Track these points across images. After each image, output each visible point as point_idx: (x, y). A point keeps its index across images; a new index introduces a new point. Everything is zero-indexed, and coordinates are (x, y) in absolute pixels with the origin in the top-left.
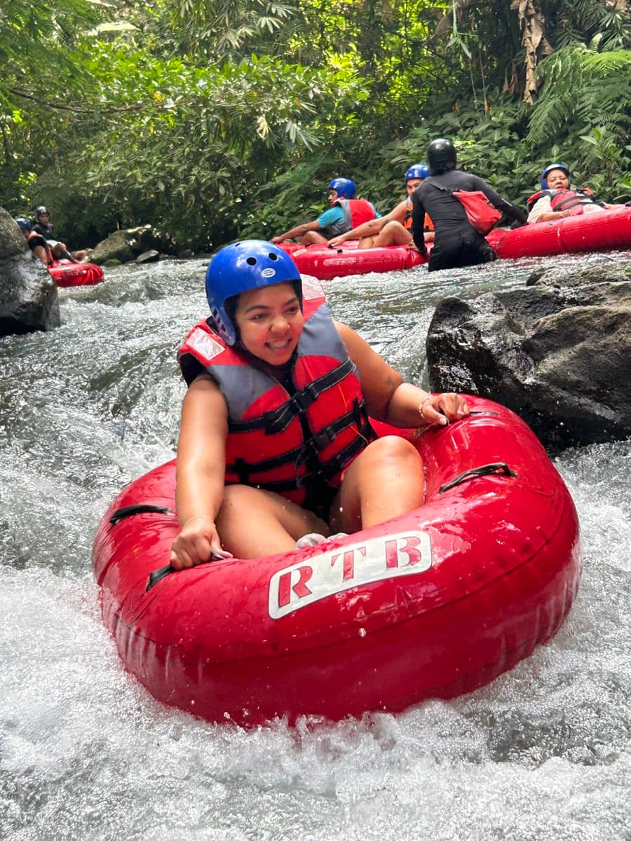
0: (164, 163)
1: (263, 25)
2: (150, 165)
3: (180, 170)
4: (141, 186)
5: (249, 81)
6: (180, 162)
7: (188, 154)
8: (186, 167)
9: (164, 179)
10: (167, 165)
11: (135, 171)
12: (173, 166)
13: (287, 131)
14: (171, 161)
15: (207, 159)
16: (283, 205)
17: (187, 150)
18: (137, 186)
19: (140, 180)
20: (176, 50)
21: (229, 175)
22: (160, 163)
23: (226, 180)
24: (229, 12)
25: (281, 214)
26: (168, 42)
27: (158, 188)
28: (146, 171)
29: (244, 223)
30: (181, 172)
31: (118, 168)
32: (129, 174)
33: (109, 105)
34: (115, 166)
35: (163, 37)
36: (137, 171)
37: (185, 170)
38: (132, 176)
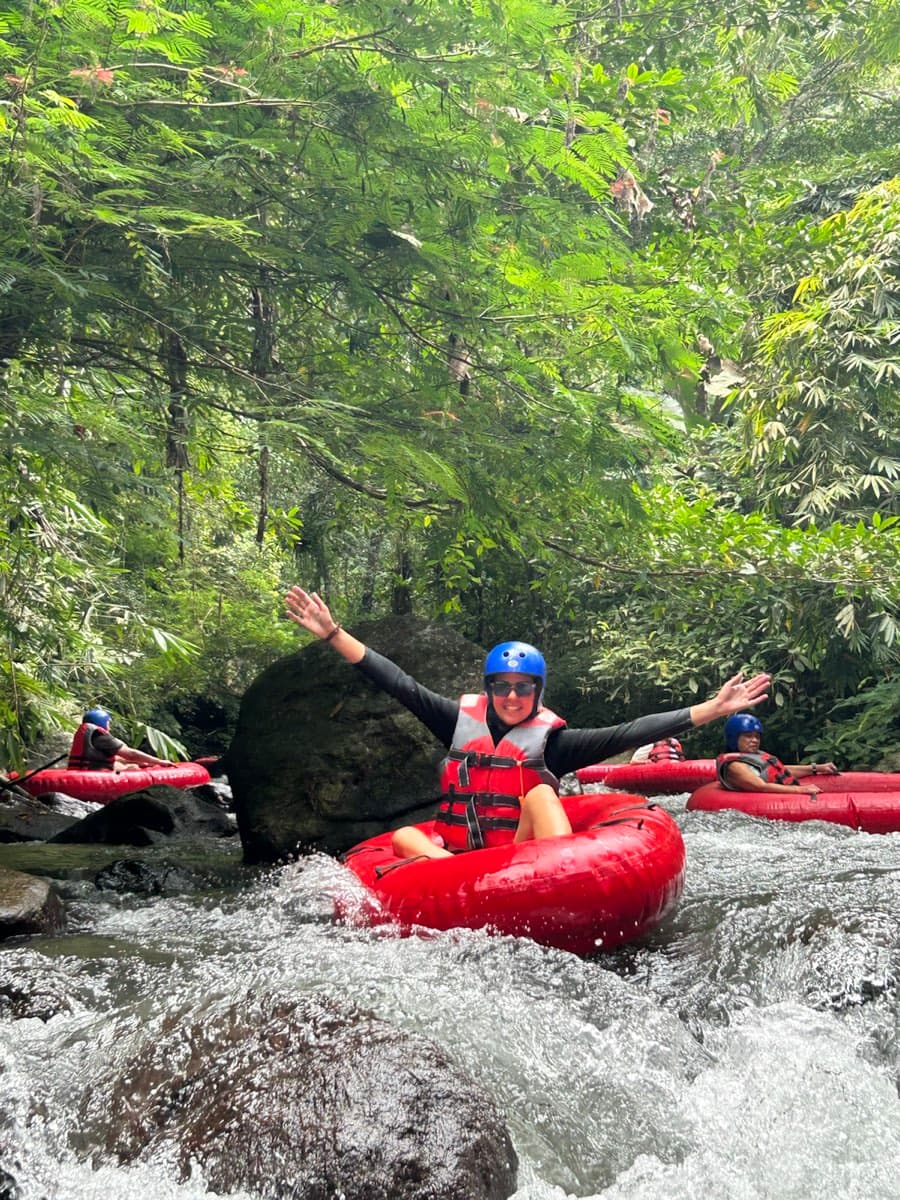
0: (701, 655)
1: (866, 486)
2: (681, 656)
3: (722, 667)
4: (665, 684)
5: (865, 549)
6: (725, 656)
7: (737, 646)
8: (731, 663)
9: (697, 678)
10: (705, 658)
11: (659, 662)
12: (714, 661)
13: (882, 629)
14: (711, 653)
15: (762, 656)
16: (866, 729)
17: (736, 641)
18: (659, 682)
19: (664, 675)
20: (736, 507)
21: (792, 680)
22: (696, 654)
23: (787, 687)
24: (817, 464)
25: (863, 741)
26: (727, 495)
27: (688, 689)
28: (674, 664)
29: (806, 749)
30: (724, 670)
31: (636, 655)
32: (652, 665)
33: (663, 566)
34: (633, 653)
35: (720, 489)
36: (662, 664)
37: (729, 667)
38: (653, 669)
